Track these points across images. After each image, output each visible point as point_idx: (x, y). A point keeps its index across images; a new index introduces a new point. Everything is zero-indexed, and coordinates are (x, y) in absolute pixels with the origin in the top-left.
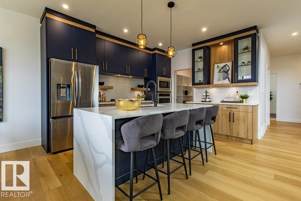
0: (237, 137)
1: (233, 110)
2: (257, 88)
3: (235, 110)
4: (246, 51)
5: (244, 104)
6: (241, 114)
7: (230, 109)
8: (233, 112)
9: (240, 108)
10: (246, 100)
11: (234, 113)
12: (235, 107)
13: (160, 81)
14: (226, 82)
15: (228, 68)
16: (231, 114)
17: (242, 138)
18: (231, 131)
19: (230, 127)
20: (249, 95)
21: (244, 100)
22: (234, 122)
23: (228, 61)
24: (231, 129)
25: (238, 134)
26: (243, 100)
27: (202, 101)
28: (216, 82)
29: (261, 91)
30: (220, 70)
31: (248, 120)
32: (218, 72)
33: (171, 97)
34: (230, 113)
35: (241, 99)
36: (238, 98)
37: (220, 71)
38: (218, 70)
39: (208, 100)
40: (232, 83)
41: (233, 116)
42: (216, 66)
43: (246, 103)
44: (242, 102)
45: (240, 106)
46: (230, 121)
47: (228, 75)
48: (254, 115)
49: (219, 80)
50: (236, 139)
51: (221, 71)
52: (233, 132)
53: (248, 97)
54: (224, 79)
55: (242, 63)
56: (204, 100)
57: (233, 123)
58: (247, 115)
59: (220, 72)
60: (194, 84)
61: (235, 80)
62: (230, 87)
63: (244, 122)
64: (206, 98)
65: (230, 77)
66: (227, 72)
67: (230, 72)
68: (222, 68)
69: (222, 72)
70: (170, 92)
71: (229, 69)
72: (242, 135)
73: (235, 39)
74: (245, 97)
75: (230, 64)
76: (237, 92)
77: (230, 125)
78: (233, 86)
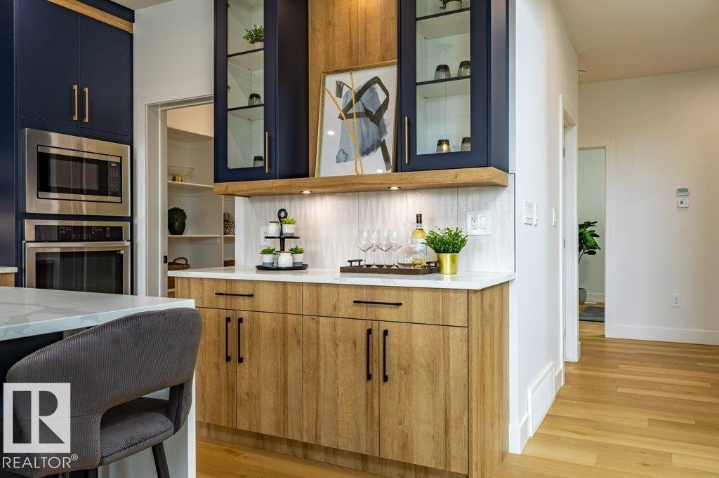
1: (386, 313)
2: (504, 197)
3: (393, 313)
5: (445, 281)
6: (421, 339)
7: (370, 308)
8: (384, 326)
10: (453, 261)
11: (386, 333)
12: (395, 297)
14: (375, 165)
15: (382, 97)
16: (375, 334)
18: (376, 428)
19: (372, 411)
20: (475, 232)
21: (446, 258)
22: (386, 379)
23: (383, 60)
24: (374, 419)
26: (439, 262)
27: (261, 268)
28: (328, 165)
30: (350, 106)
31: (447, 371)
32: (341, 117)
34: (369, 332)
35: (431, 255)
37: (346, 114)
38: (340, 102)
39: (285, 260)
40: (396, 170)
41: (381, 345)
42: (331, 81)
43: (454, 272)
44: (434, 269)
45: (415, 293)
46: (369, 377)
47: (382, 131)
48: (473, 340)
49: (343, 156)
51: (354, 110)
52: (385, 435)
53: (464, 241)
54: (365, 152)
55: (438, 68)
56: (268, 259)
57: (385, 387)
58: (446, 340)
59: (349, 116)
60: (223, 173)
61: (401, 156)
62: (386, 190)
64: (283, 249)
65: (389, 139)
66: (377, 117)
67: (389, 117)
68: (358, 96)
69: (358, 115)
71: (387, 101)
72: (424, 454)
74: (448, 244)
75: (389, 75)
76: (419, 219)
77: (369, 398)
78: (403, 190)
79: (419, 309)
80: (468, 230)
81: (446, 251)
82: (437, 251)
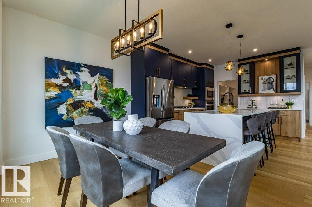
0: (285, 137)
1: (282, 114)
2: (300, 96)
3: (284, 114)
4: (290, 66)
5: (290, 109)
6: (289, 118)
8: (281, 116)
9: (288, 112)
10: (291, 107)
11: (282, 117)
12: (284, 112)
13: (207, 91)
14: (271, 91)
15: (272, 80)
17: (290, 137)
18: (280, 131)
19: (279, 129)
21: (290, 106)
22: (282, 124)
23: (272, 74)
25: (286, 134)
27: (248, 108)
28: (261, 92)
30: (265, 81)
31: (295, 123)
32: (263, 83)
33: (215, 105)
35: (286, 106)
36: (283, 105)
37: (264, 83)
38: (263, 81)
39: (254, 107)
40: (277, 92)
41: (281, 119)
42: (260, 78)
43: (291, 109)
44: (287, 108)
46: (278, 124)
47: (273, 86)
49: (264, 90)
50: (284, 138)
51: (266, 82)
52: (281, 132)
53: (293, 104)
54: (269, 89)
55: (287, 76)
56: (250, 107)
57: (282, 125)
58: (295, 118)
59: (265, 83)
60: (240, 93)
61: (280, 90)
62: (275, 95)
63: (292, 123)
64: (252, 105)
65: (274, 87)
66: (271, 83)
67: (274, 83)
68: (267, 80)
69: (267, 83)
70: (214, 100)
71: (273, 81)
72: (290, 135)
73: (280, 56)
75: (274, 77)
76: (282, 100)
77: (278, 127)
78: (278, 95)
79: (289, 114)
80: (294, 102)
81: (290, 105)
82: (287, 105)
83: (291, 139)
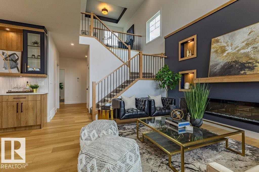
0: (26, 127)
1: (22, 100)
2: (46, 79)
3: (24, 100)
4: (36, 45)
5: (35, 93)
6: (30, 104)
7: (18, 99)
8: (21, 102)
9: (29, 97)
10: (36, 90)
11: (22, 103)
12: (24, 97)
14: (15, 71)
15: (17, 58)
17: (31, 126)
18: (19, 121)
19: (18, 118)
20: (40, 85)
21: (35, 90)
23: (17, 50)
24: (19, 120)
25: (26, 123)
26: (33, 90)
29: (50, 82)
31: (36, 108)
32: (4, 60)
34: (18, 104)
35: (32, 89)
36: (28, 88)
37: (6, 59)
38: (4, 56)
40: (22, 72)
41: (21, 106)
43: (36, 92)
44: (32, 91)
45: (29, 96)
46: (17, 112)
47: (17, 64)
48: (42, 102)
49: (5, 68)
50: (25, 128)
51: (8, 59)
52: (21, 122)
53: (38, 87)
54: (12, 68)
55: (33, 55)
57: (22, 113)
58: (36, 103)
61: (24, 71)
62: (19, 76)
65: (19, 66)
66: (16, 61)
67: (19, 62)
68: (9, 56)
69: (10, 60)
72: (31, 123)
73: (23, 30)
74: (36, 87)
75: (19, 54)
76: (27, 82)
77: (17, 116)
78: (23, 77)
79: (30, 98)
80: (39, 85)
81: (34, 88)
83: (33, 128)
